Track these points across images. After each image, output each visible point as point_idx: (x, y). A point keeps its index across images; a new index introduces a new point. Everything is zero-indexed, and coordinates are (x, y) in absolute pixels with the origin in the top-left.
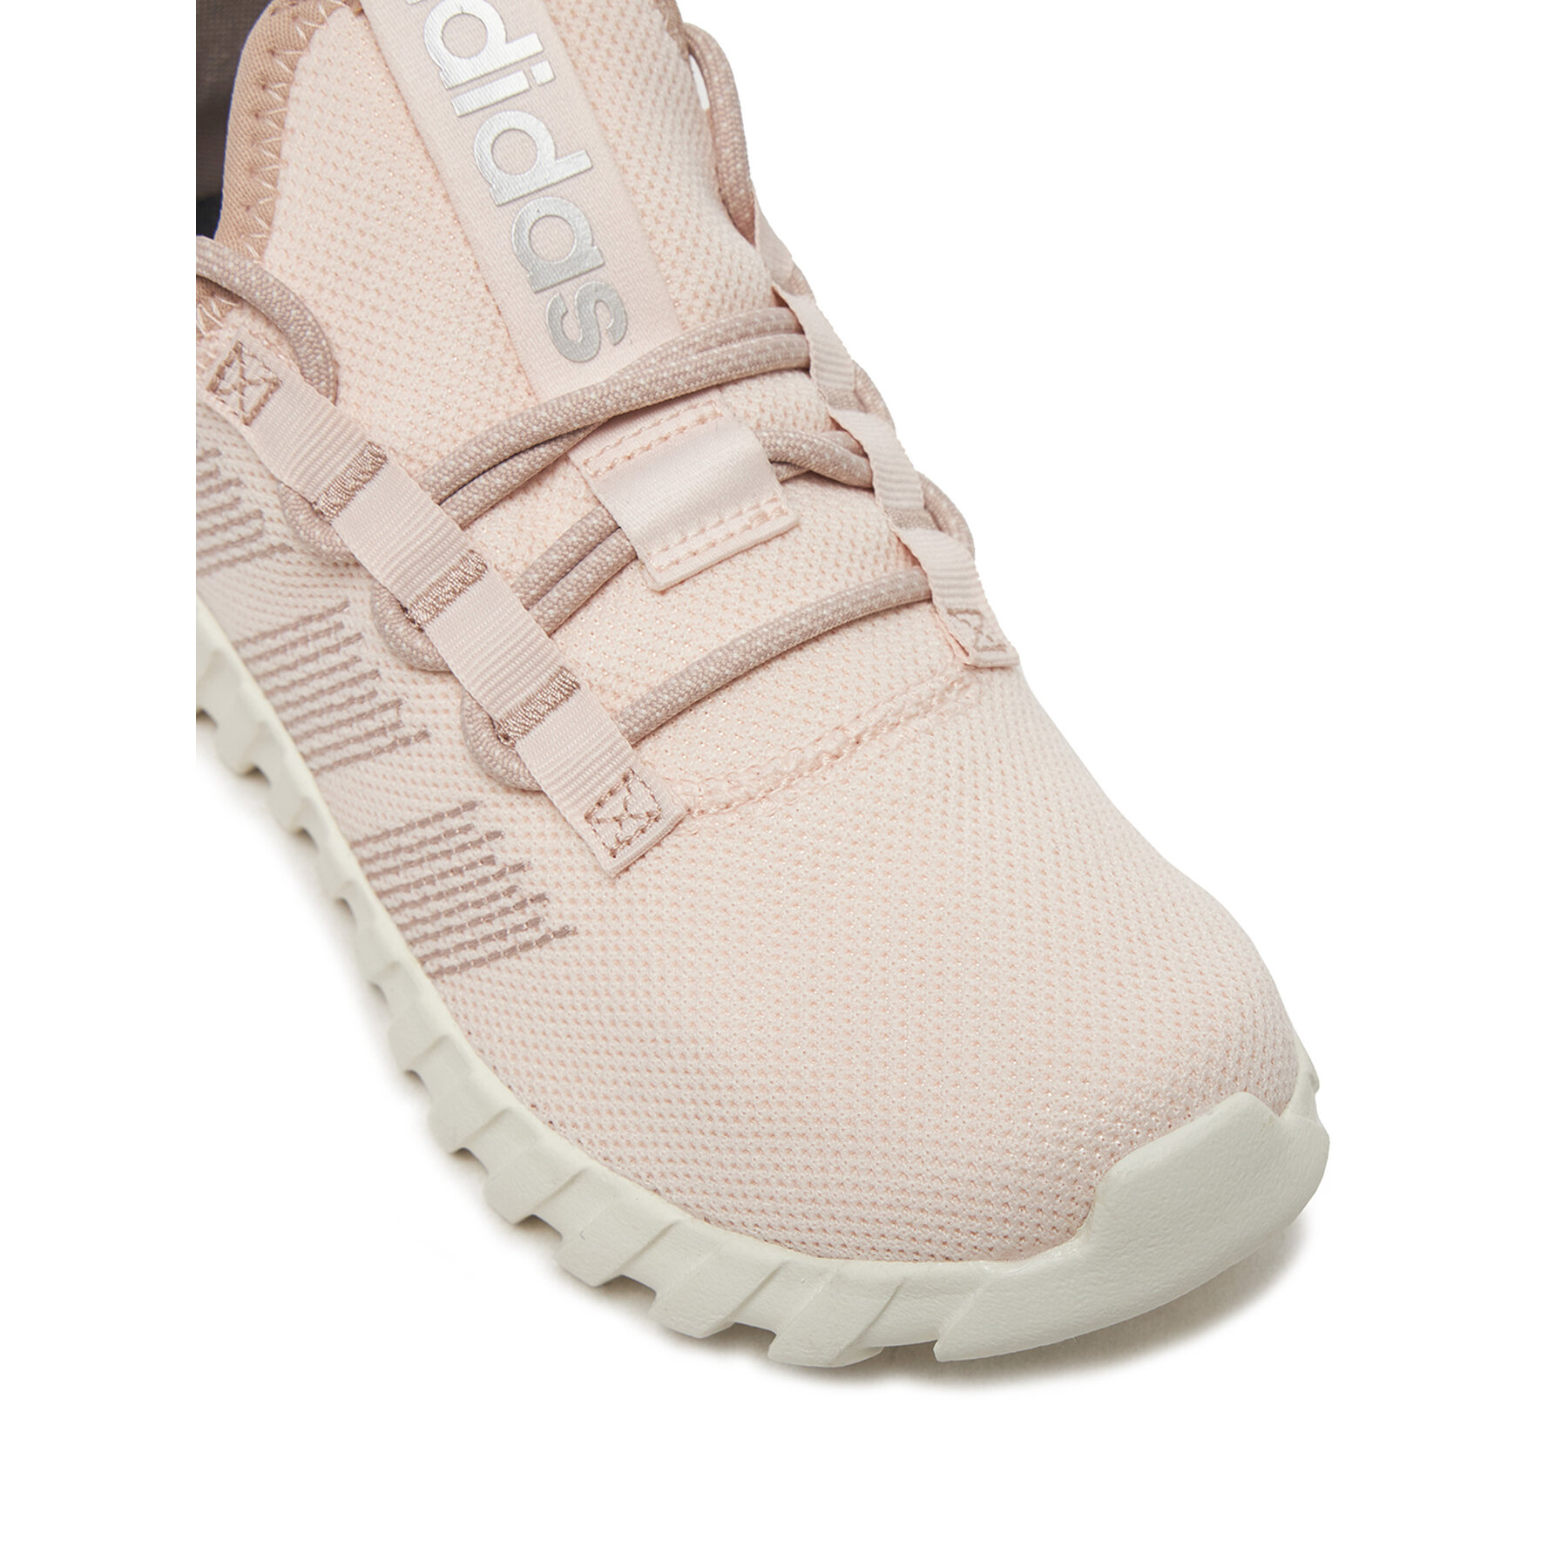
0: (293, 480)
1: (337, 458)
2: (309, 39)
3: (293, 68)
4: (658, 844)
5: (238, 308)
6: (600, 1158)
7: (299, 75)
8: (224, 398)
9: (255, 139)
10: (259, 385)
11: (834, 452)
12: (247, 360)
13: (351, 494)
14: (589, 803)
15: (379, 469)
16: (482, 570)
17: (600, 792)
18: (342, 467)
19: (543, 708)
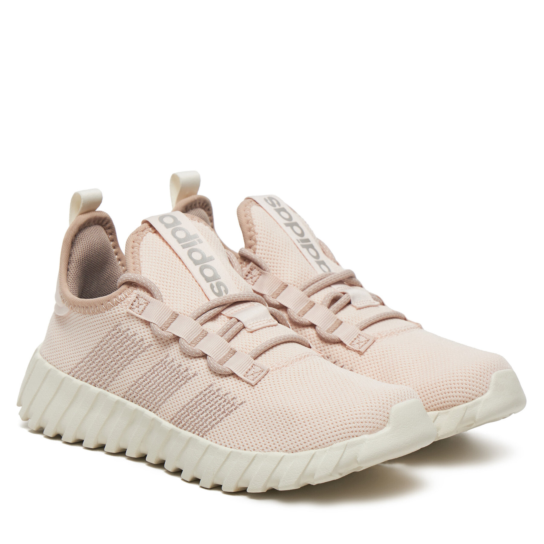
0: (156, 322)
1: (166, 317)
2: (142, 239)
3: (139, 244)
4: (263, 378)
5: (136, 289)
6: (261, 450)
7: (141, 246)
8: (133, 310)
9: (133, 258)
10: (143, 304)
11: (280, 313)
12: (140, 299)
13: (170, 324)
14: (244, 373)
15: (177, 317)
16: (207, 333)
17: (246, 370)
18: (167, 319)
19: (229, 357)
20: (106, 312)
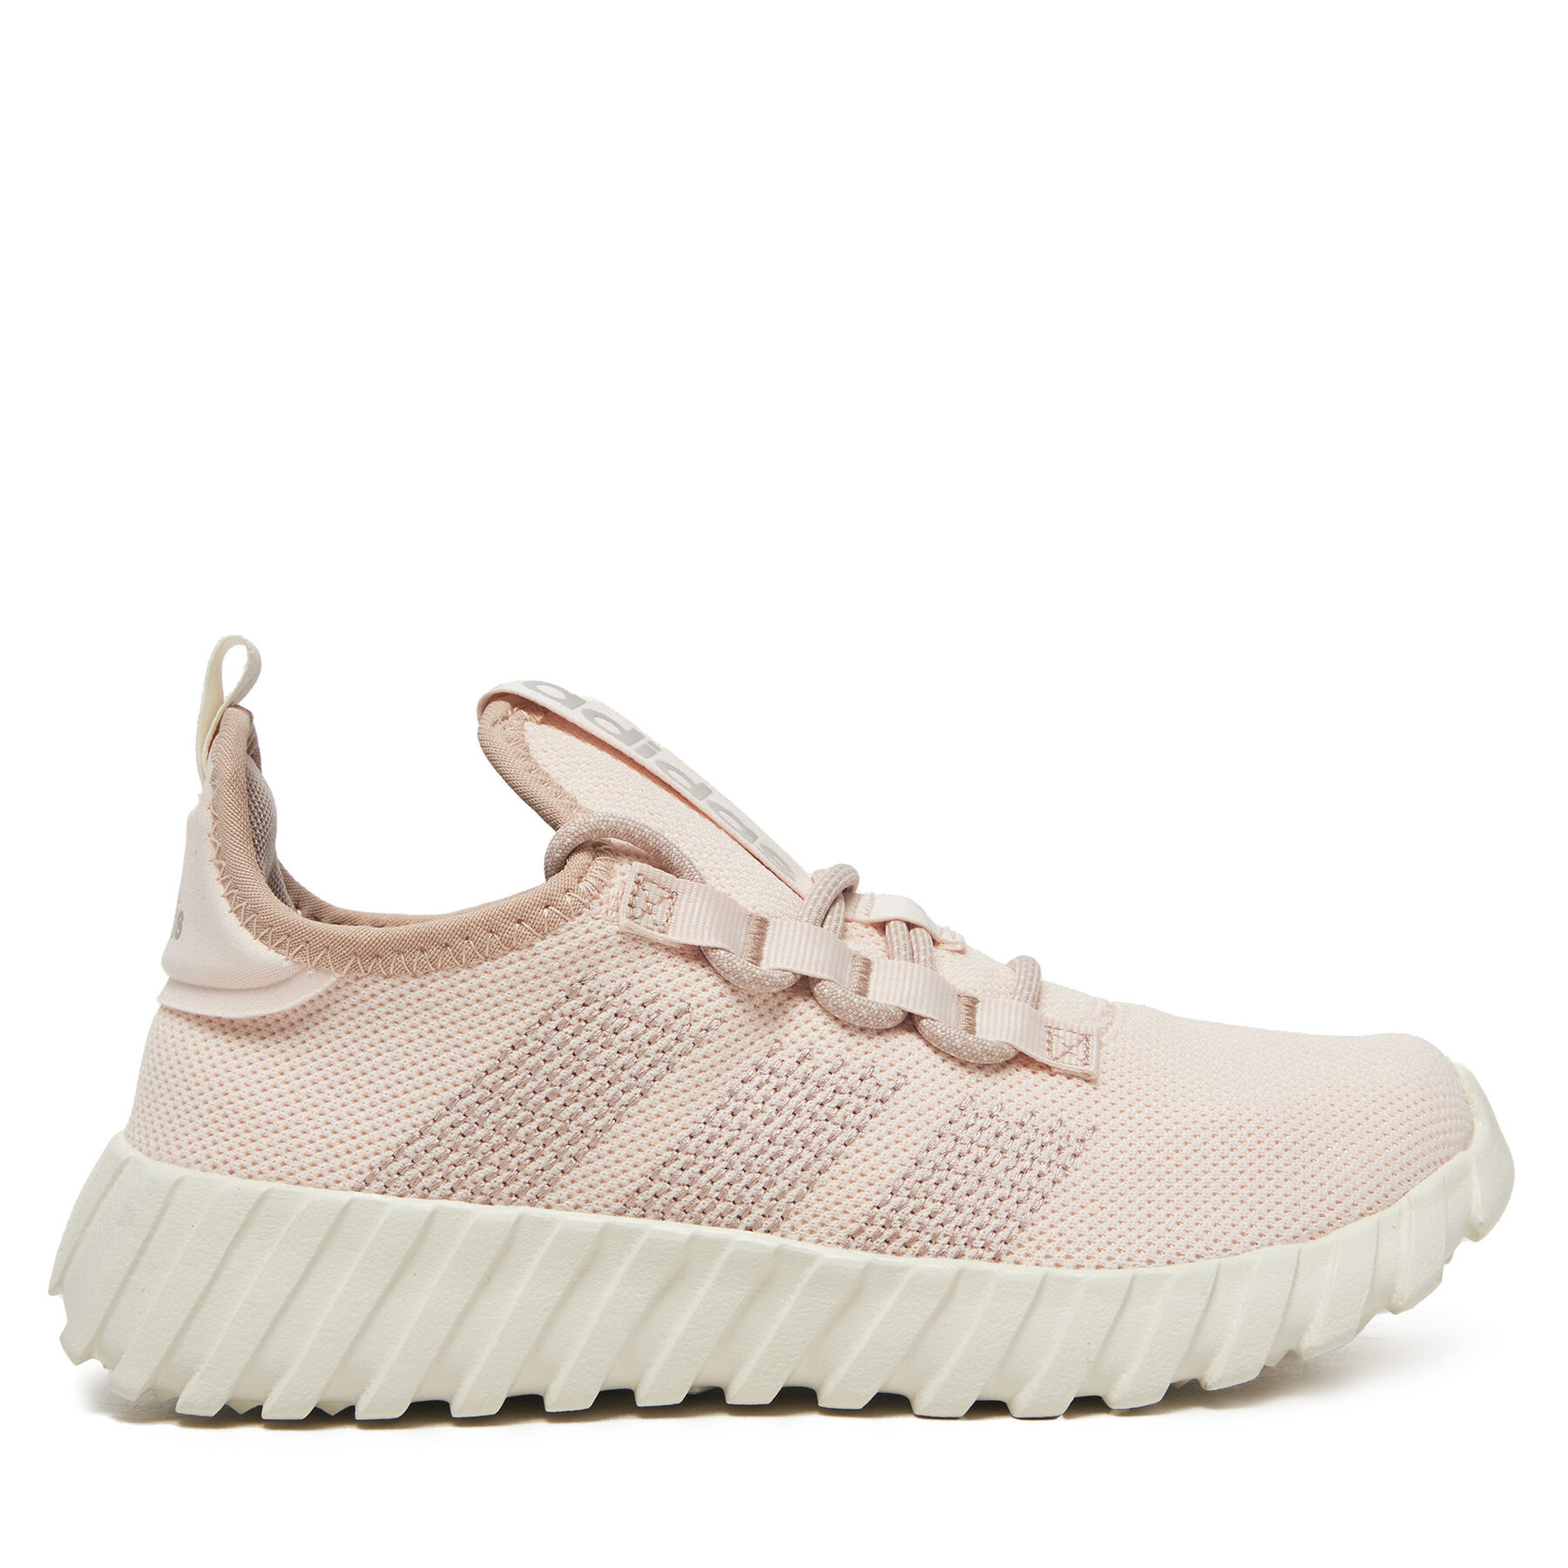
2: (523, 737)
3: (528, 751)
4: (1099, 1055)
7: (534, 754)
8: (638, 921)
10: (661, 902)
13: (758, 949)
14: (1044, 1050)
15: (766, 930)
16: (868, 963)
17: (1044, 1044)
19: (969, 1017)
20: (539, 943)
